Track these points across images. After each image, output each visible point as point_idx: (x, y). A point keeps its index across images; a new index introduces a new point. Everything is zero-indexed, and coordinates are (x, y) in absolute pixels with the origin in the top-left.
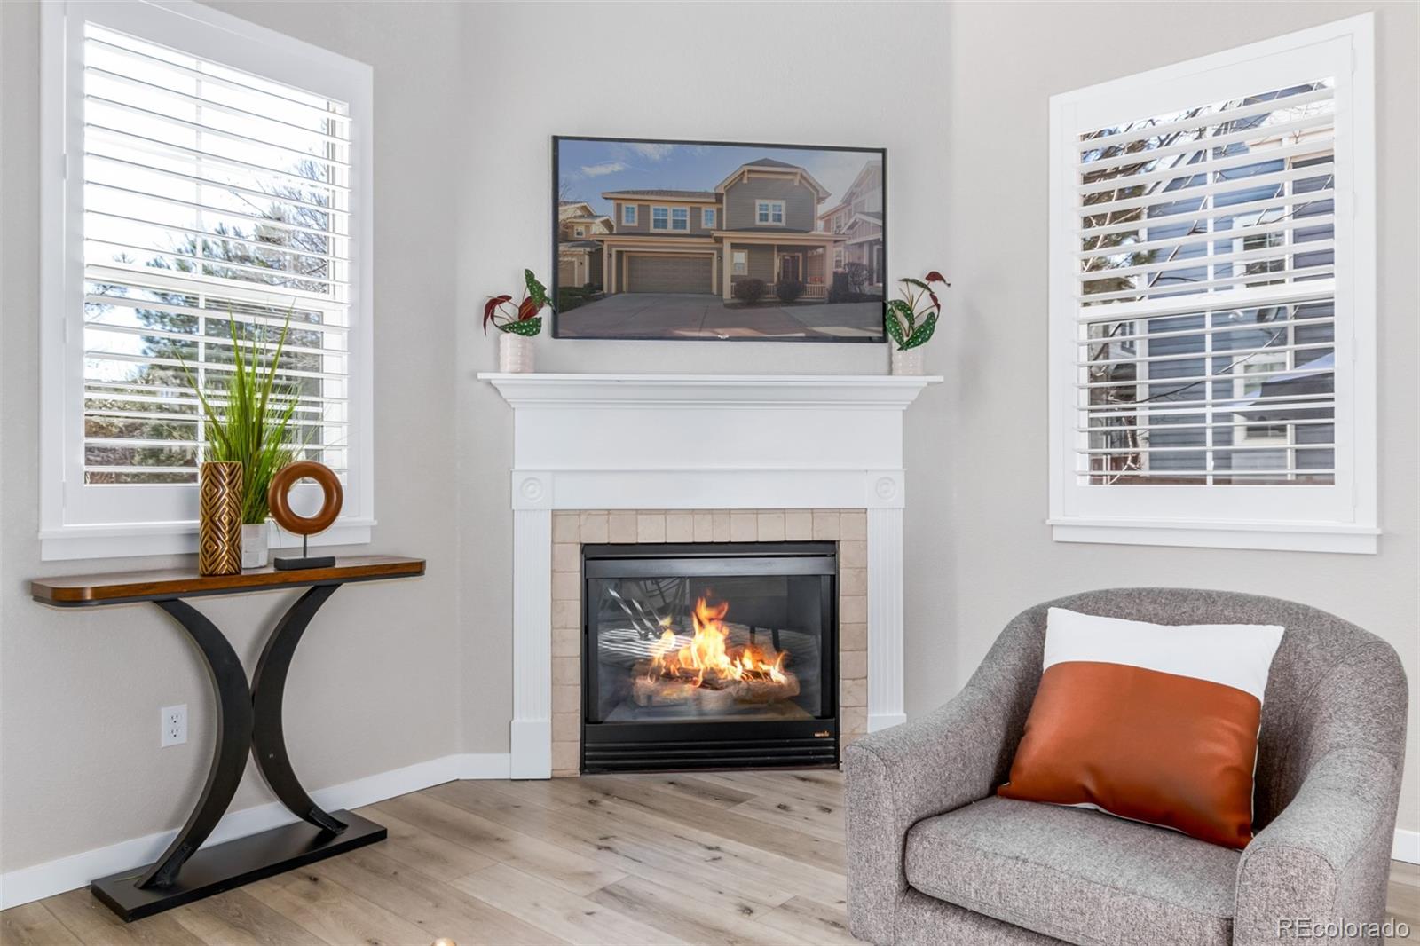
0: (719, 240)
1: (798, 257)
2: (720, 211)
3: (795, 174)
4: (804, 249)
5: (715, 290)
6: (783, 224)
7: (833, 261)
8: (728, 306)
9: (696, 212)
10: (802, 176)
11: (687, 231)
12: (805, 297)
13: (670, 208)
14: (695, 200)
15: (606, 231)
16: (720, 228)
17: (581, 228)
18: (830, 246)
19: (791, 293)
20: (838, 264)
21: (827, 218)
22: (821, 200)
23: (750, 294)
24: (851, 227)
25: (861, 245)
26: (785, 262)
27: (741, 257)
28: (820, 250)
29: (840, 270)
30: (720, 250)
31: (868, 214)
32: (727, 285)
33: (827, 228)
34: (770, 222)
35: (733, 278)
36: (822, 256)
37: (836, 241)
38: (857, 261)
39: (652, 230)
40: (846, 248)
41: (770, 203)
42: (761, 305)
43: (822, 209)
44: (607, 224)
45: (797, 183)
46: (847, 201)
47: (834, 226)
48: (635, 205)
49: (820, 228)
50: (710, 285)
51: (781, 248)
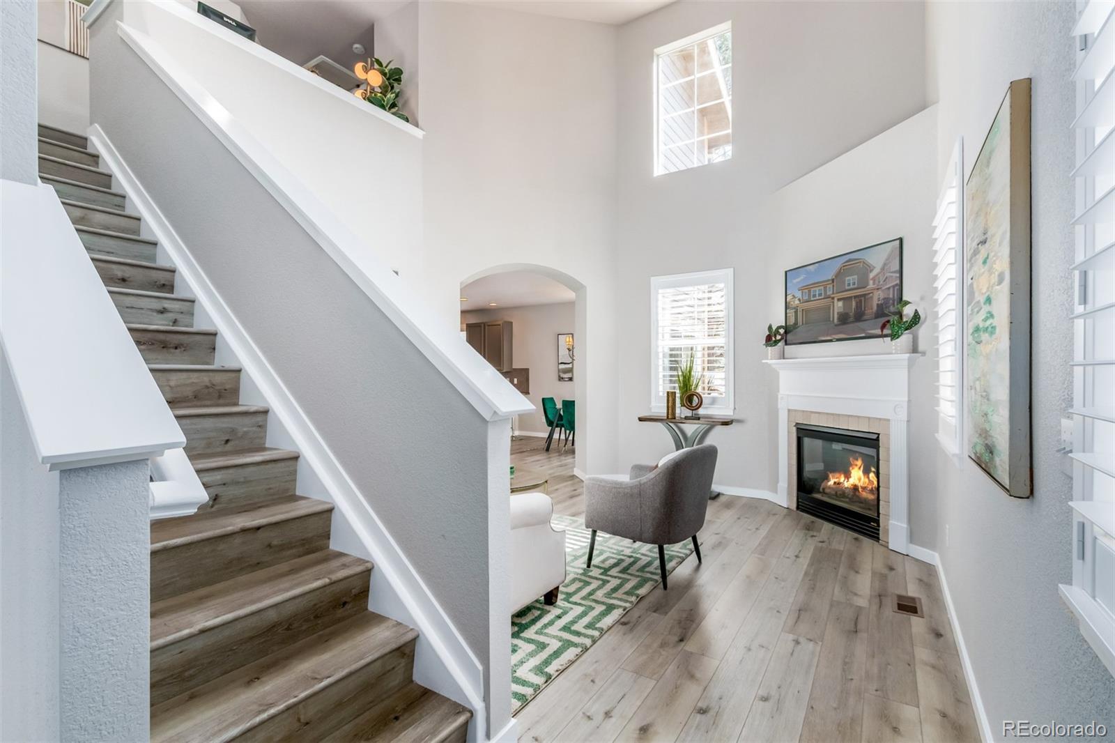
0: (833, 298)
1: (862, 299)
2: (833, 286)
3: (860, 262)
4: (864, 295)
5: (831, 319)
6: (856, 286)
7: (877, 298)
8: (836, 325)
9: (825, 288)
10: (864, 263)
11: (823, 297)
12: (865, 317)
13: (817, 289)
14: (824, 284)
15: (798, 302)
16: (833, 293)
17: (792, 303)
18: (875, 291)
19: (859, 316)
20: (879, 299)
21: (874, 279)
22: (871, 271)
23: (844, 319)
24: (884, 281)
25: (889, 288)
26: (857, 303)
27: (840, 304)
28: (871, 295)
29: (880, 302)
30: (833, 302)
31: (892, 272)
32: (836, 316)
33: (874, 284)
34: (852, 286)
35: (838, 313)
36: (872, 297)
37: (878, 289)
38: (886, 296)
39: (812, 299)
40: (883, 291)
41: (851, 278)
42: (848, 323)
43: (872, 275)
44: (799, 300)
45: (861, 266)
46: (883, 269)
47: (877, 282)
48: (807, 291)
49: (871, 285)
50: (830, 318)
51: (855, 297)
